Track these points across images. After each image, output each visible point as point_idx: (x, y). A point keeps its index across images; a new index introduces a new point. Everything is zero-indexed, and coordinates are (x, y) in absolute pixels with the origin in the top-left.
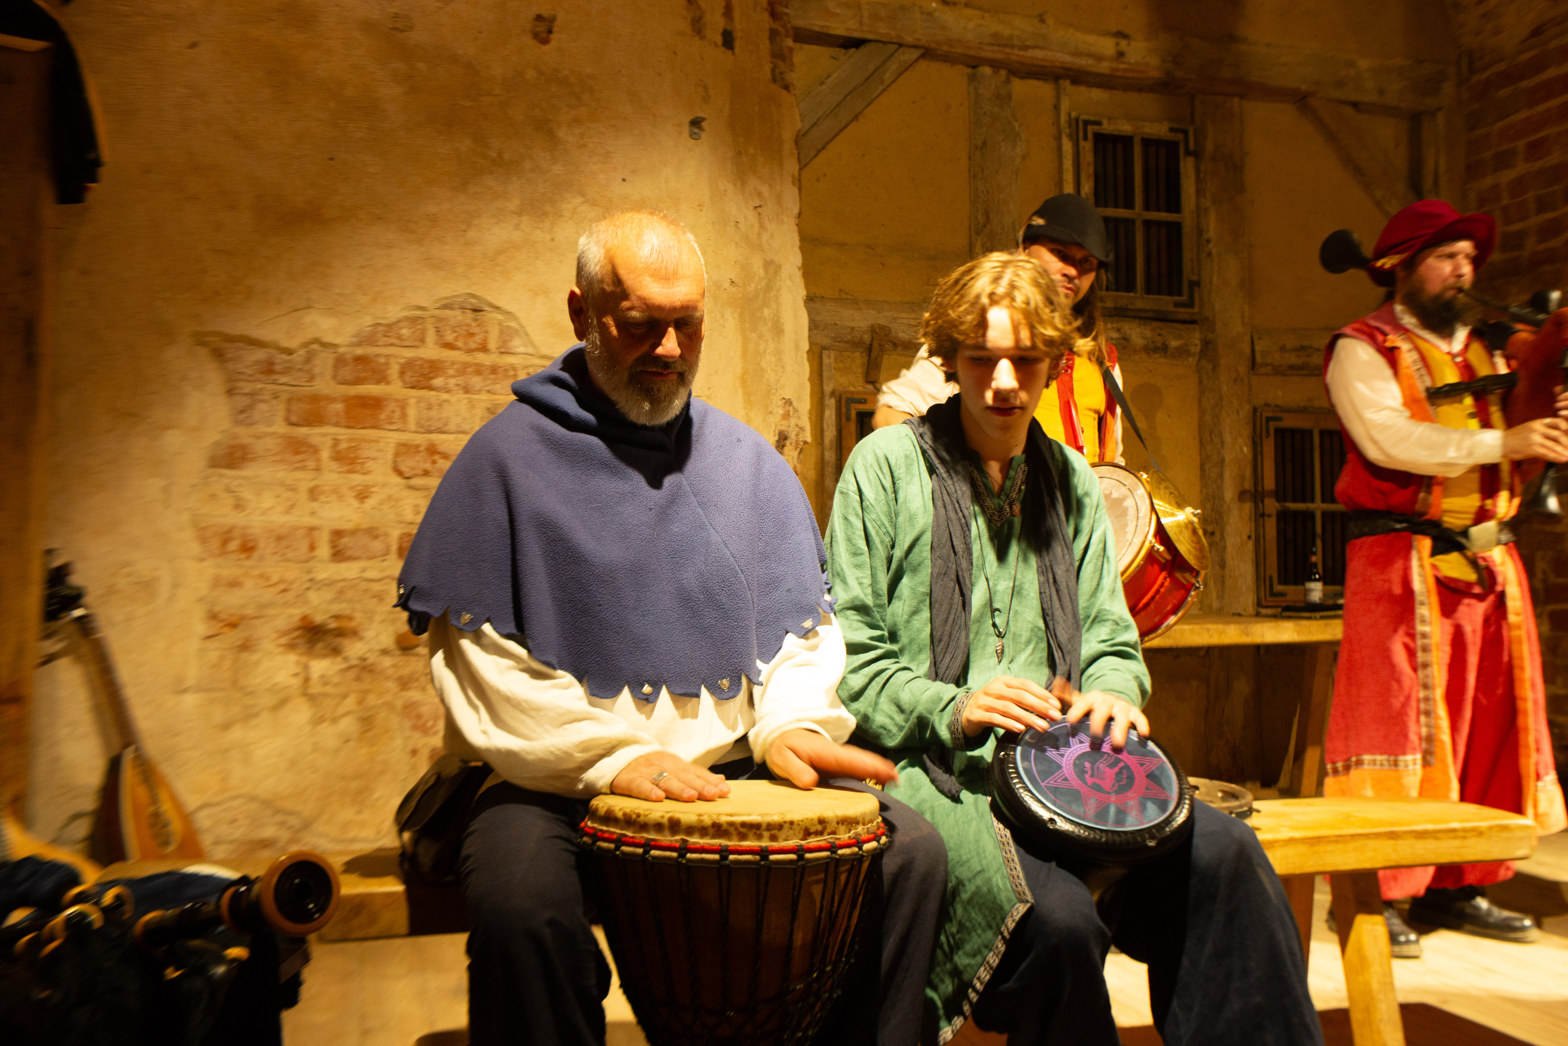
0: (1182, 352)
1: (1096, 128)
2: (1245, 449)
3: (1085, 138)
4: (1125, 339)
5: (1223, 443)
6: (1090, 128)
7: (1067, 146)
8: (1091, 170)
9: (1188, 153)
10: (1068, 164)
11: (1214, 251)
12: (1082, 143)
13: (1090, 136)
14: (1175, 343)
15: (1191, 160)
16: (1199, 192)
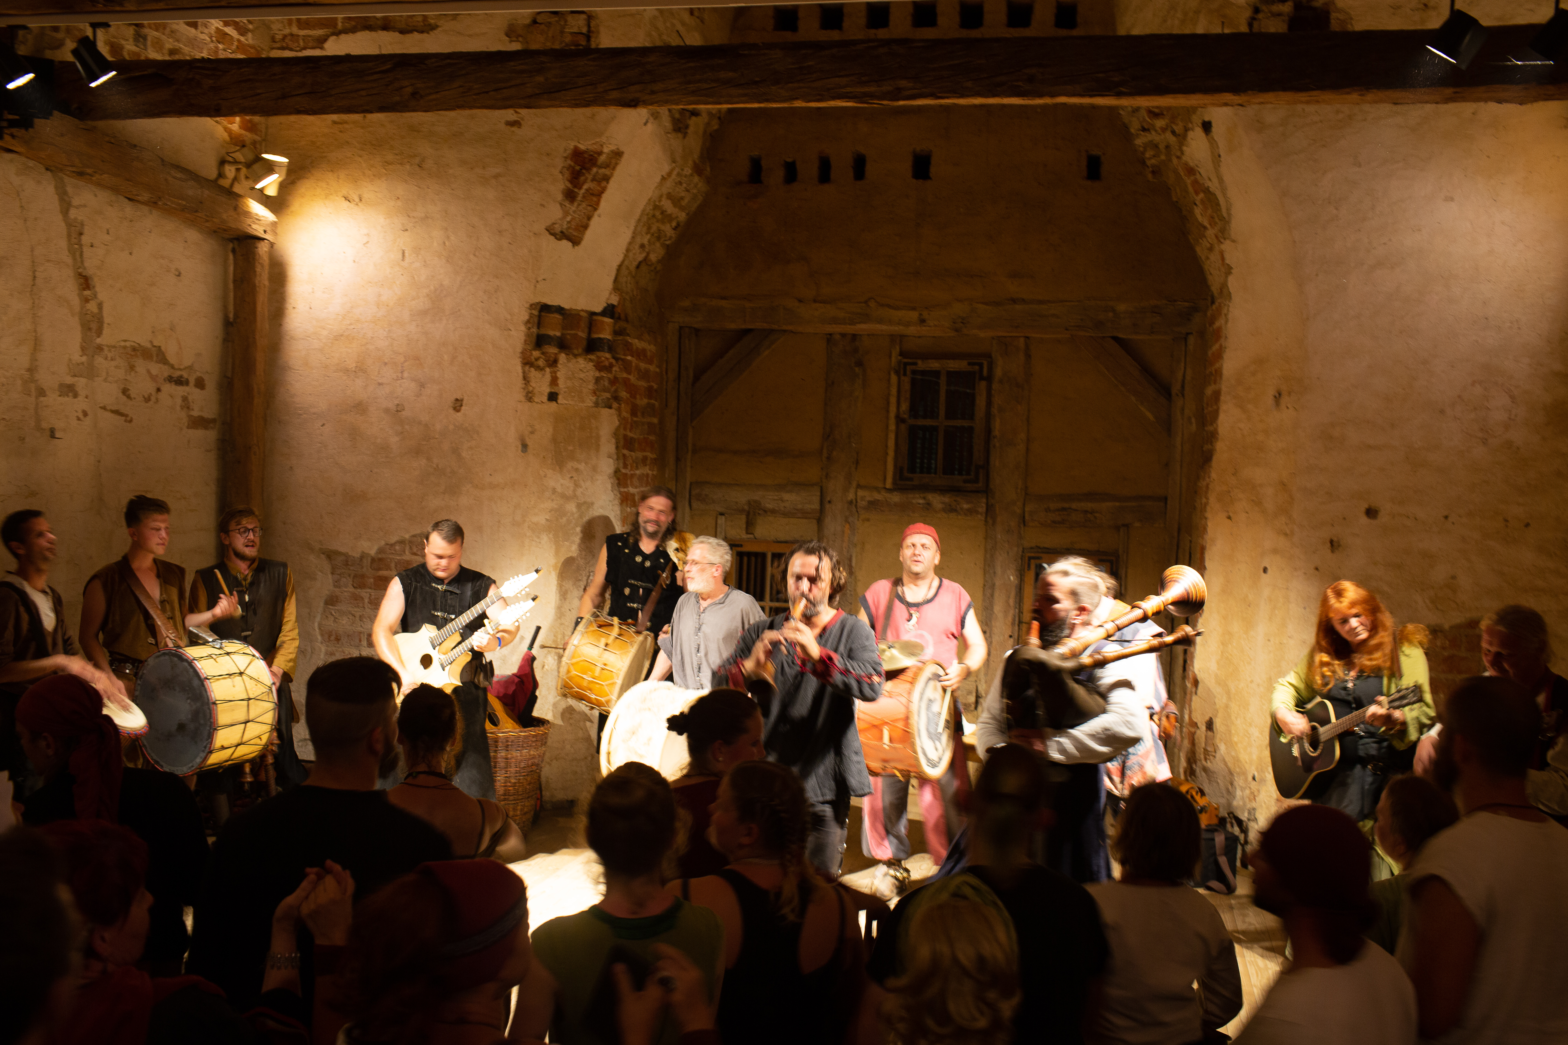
0: (971, 512)
1: (913, 367)
2: (1012, 578)
3: (905, 374)
4: (928, 504)
5: (995, 573)
6: (908, 367)
7: (894, 378)
8: (908, 396)
9: (982, 378)
10: (894, 391)
11: (999, 444)
12: (903, 378)
13: (908, 373)
14: (966, 506)
15: (983, 384)
16: (989, 404)
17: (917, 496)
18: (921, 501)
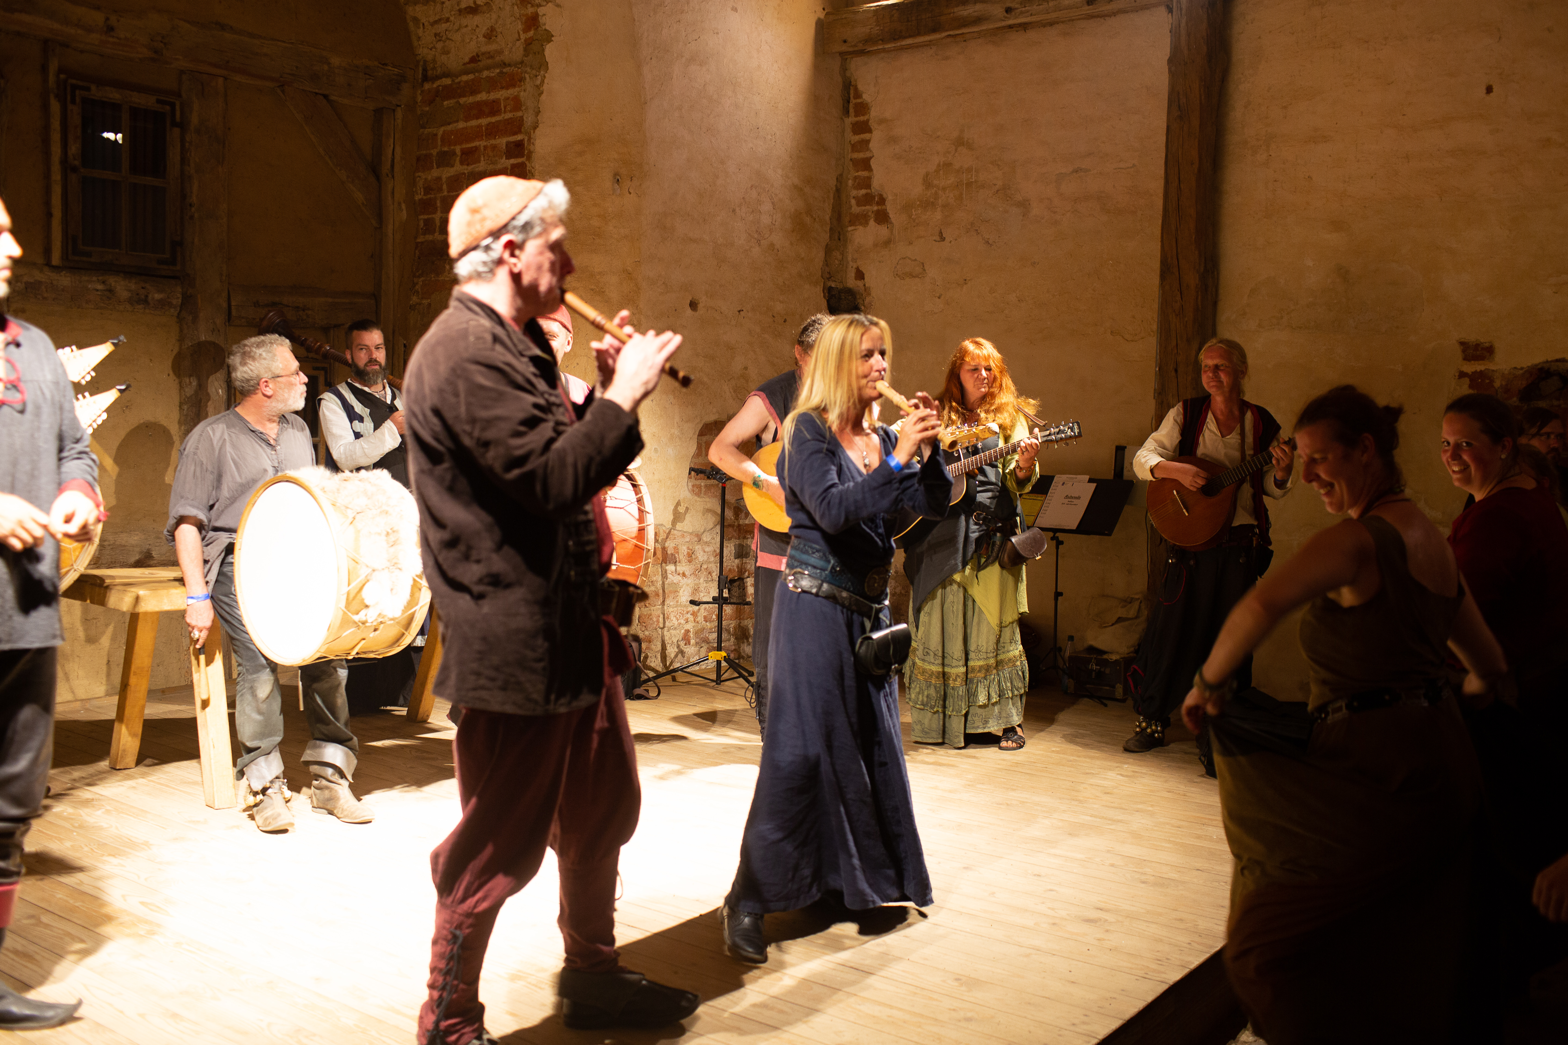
0: (163, 304)
1: (84, 93)
3: (73, 102)
4: (110, 291)
6: (79, 93)
7: (55, 107)
8: (79, 133)
9: (174, 123)
10: (56, 124)
11: (196, 215)
12: (71, 107)
13: (78, 100)
14: (157, 296)
15: (176, 131)
16: (184, 160)
17: (94, 278)
18: (100, 287)
